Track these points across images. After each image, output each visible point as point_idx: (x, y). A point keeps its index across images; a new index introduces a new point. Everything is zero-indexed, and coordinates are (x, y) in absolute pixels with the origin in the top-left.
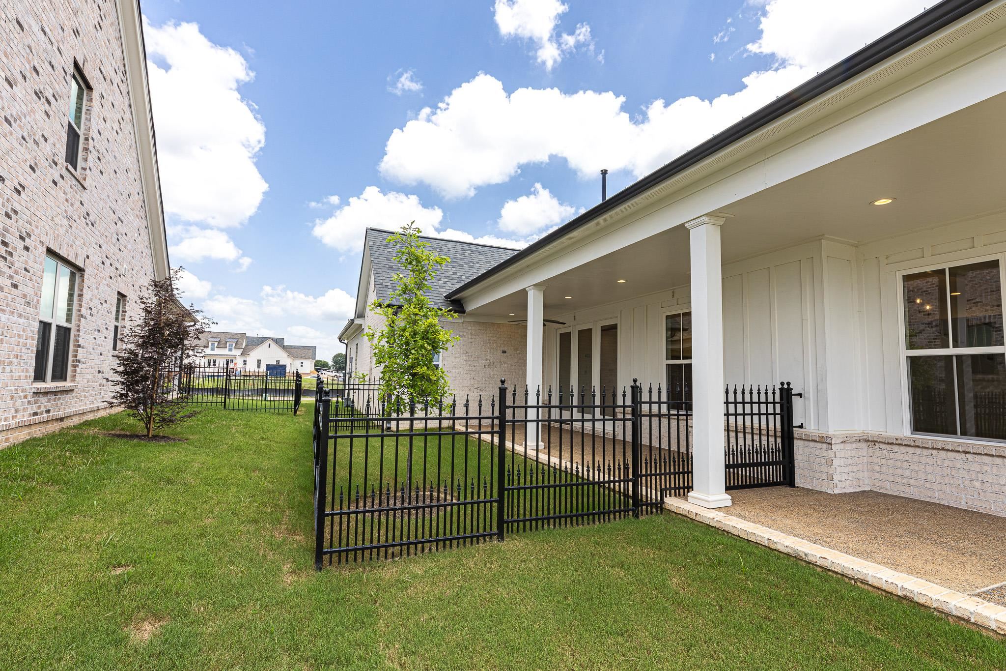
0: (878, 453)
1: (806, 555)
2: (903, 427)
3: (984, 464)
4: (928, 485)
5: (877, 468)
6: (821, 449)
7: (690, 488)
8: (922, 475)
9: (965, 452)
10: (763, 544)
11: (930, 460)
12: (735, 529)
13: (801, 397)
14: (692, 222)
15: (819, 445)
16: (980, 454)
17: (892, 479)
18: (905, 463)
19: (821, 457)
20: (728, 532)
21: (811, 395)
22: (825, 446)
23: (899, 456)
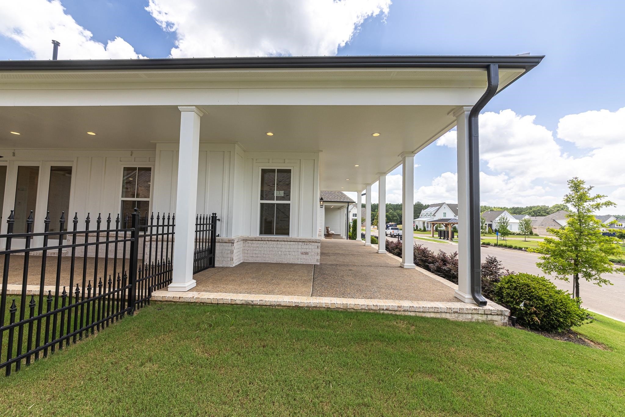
0: (247, 245)
1: (252, 301)
2: (256, 233)
3: (282, 244)
4: (264, 256)
5: (246, 252)
6: (228, 246)
7: (170, 281)
8: (263, 252)
9: (277, 241)
10: (228, 303)
11: (266, 246)
12: (209, 300)
13: (219, 221)
14: (184, 107)
15: (227, 244)
16: (282, 241)
17: (252, 256)
18: (257, 248)
19: (228, 250)
20: (203, 303)
21: (225, 220)
22: (230, 244)
23: (255, 245)
